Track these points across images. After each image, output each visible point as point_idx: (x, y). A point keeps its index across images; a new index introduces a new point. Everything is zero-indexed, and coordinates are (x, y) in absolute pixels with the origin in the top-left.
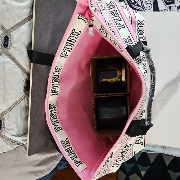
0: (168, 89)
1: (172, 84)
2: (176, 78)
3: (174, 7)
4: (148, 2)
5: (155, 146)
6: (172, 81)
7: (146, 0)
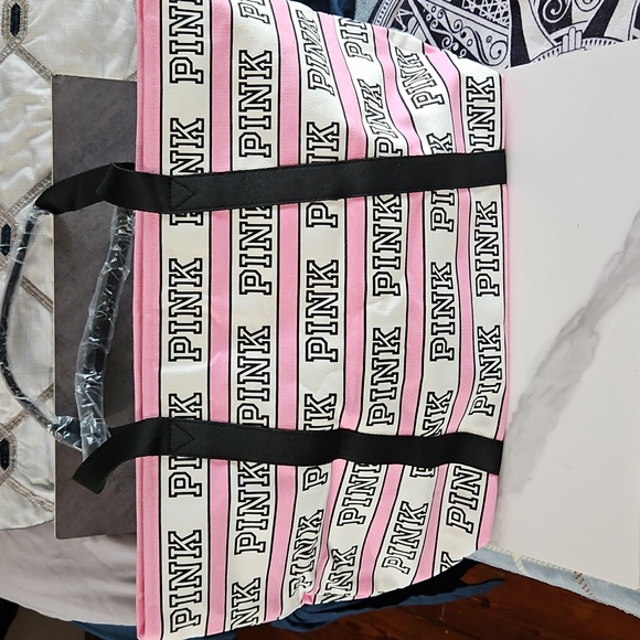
0: (566, 345)
1: (578, 327)
2: (592, 302)
3: (571, 35)
4: (496, 37)
5: (551, 571)
6: (577, 314)
7: (490, 33)
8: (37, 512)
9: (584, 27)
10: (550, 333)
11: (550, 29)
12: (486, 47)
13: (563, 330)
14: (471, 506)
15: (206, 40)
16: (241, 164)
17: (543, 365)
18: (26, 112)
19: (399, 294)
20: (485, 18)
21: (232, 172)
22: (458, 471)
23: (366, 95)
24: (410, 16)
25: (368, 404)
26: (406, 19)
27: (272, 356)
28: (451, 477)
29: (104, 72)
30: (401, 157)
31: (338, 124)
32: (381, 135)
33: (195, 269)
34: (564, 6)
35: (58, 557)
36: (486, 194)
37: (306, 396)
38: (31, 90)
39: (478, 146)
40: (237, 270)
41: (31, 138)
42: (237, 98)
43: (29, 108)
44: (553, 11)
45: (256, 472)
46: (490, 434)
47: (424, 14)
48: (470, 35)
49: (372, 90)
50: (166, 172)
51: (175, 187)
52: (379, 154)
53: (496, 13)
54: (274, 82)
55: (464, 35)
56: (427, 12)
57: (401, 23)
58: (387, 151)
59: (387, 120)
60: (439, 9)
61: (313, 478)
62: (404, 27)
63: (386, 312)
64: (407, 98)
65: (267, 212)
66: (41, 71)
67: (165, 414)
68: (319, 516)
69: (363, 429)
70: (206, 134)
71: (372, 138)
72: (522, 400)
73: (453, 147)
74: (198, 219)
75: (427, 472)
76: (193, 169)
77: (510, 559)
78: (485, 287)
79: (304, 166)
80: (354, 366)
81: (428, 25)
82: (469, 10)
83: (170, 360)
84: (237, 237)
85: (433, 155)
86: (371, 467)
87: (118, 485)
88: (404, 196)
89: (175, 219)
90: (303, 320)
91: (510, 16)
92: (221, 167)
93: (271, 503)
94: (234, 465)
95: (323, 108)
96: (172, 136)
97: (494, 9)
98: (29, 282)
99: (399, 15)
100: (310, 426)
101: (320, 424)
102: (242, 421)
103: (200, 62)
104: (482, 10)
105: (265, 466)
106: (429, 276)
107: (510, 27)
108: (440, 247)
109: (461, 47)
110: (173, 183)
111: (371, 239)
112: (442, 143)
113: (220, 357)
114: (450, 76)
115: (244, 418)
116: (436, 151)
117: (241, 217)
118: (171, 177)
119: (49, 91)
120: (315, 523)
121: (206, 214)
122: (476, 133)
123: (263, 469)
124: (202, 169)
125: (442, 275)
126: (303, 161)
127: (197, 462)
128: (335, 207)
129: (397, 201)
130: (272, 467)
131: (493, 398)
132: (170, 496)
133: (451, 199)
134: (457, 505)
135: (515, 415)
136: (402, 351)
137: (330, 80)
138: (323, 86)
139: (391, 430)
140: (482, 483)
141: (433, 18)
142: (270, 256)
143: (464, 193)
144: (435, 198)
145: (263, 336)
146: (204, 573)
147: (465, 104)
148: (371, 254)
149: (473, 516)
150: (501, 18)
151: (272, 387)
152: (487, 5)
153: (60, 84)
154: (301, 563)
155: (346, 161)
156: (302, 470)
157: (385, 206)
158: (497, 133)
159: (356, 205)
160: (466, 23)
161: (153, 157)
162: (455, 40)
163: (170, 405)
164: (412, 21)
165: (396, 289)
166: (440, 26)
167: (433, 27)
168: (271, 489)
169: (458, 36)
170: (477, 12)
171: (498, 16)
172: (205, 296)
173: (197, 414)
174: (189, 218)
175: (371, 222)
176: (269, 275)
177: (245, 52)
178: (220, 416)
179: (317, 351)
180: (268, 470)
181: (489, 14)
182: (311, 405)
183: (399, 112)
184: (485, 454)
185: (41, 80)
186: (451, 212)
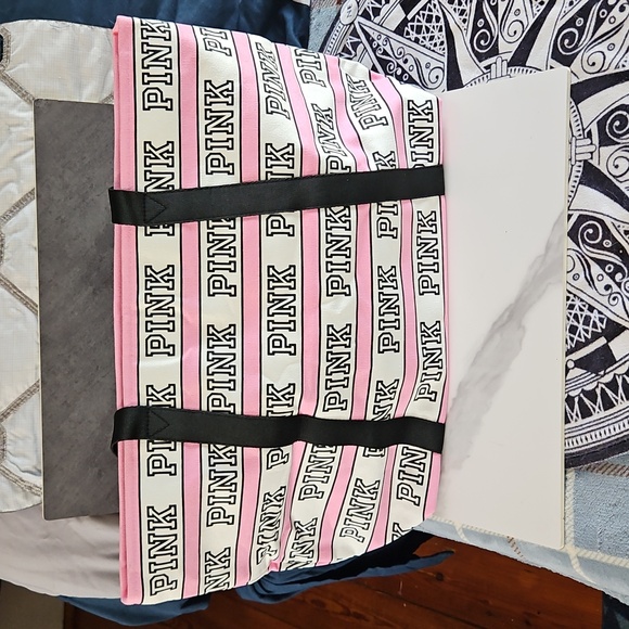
0: (498, 337)
1: (507, 322)
2: (518, 300)
3: (499, 63)
4: (434, 64)
5: (488, 537)
6: (506, 310)
7: (429, 60)
8: (26, 497)
9: (509, 57)
10: (484, 327)
11: (481, 57)
12: (426, 72)
13: (495, 323)
14: (417, 482)
15: (174, 71)
16: (207, 181)
17: (479, 355)
18: (10, 133)
19: (350, 295)
20: (424, 46)
21: (199, 189)
22: (405, 451)
23: (319, 118)
24: (358, 43)
25: (323, 392)
26: (355, 46)
27: (238, 351)
28: (400, 457)
29: (80, 95)
30: (350, 173)
31: (293, 145)
32: (331, 154)
33: (168, 275)
34: (492, 38)
35: (46, 537)
36: (426, 205)
37: (268, 385)
38: (15, 112)
39: (419, 162)
40: (205, 275)
41: (15, 157)
42: (203, 123)
43: (13, 129)
44: (482, 42)
45: (224, 454)
46: (433, 418)
47: (371, 41)
48: (411, 62)
49: (324, 113)
50: (141, 189)
51: (150, 203)
52: (330, 171)
53: (433, 42)
54: (235, 108)
55: (406, 61)
56: (373, 40)
57: (350, 48)
58: (337, 168)
59: (338, 140)
60: (383, 37)
61: (275, 458)
62: (353, 52)
63: (338, 311)
64: (355, 121)
65: (231, 223)
66: (23, 96)
67: (143, 403)
68: (282, 492)
69: (320, 415)
70: (176, 155)
71: (324, 156)
72: (461, 387)
73: (396, 163)
74: (170, 230)
75: (378, 453)
76: (165, 186)
77: (452, 529)
78: (427, 287)
79: (264, 182)
80: (310, 359)
81: (374, 51)
82: (410, 39)
83: (147, 355)
84: (205, 245)
85: (378, 171)
86: (328, 448)
87: (100, 471)
88: (353, 207)
89: (149, 230)
90: (265, 318)
91: (445, 45)
92: (190, 184)
93: (238, 480)
94: (205, 447)
95: (280, 131)
96: (145, 157)
97: (432, 38)
98: (15, 288)
99: (349, 41)
100: (272, 412)
101: (281, 410)
102: (211, 409)
103: (170, 92)
104: (421, 39)
105: (233, 448)
106: (376, 278)
107: (446, 55)
108: (386, 252)
109: (404, 71)
110: (148, 198)
111: (324, 246)
112: (386, 160)
113: (191, 352)
114: (394, 101)
115: (213, 406)
116: (381, 168)
117: (208, 228)
118: (145, 194)
119: (31, 114)
120: (278, 498)
121: (177, 226)
122: (417, 150)
123: (230, 451)
124: (173, 186)
125: (387, 277)
126: (263, 178)
127: (172, 445)
128: (292, 218)
129: (346, 212)
130: (239, 449)
131: (435, 386)
132: (149, 475)
133: (394, 210)
134: (405, 481)
135: (454, 399)
136: (353, 345)
137: (286, 105)
138: (280, 111)
139: (345, 415)
140: (427, 461)
141: (379, 45)
142: (235, 262)
143: (406, 204)
144: (381, 209)
145: (229, 333)
146: (179, 543)
147: (407, 124)
148: (324, 260)
149: (419, 491)
150: (438, 47)
151: (238, 378)
152: (426, 35)
153: (42, 108)
154: (266, 534)
155: (301, 178)
156: (265, 451)
157: (336, 217)
158: (435, 150)
159: (310, 216)
160: (408, 50)
161: (129, 176)
162: (399, 66)
163: (148, 395)
164: (360, 47)
165: (347, 290)
166: (385, 53)
167: (379, 53)
168: (238, 468)
169: (401, 62)
170: (417, 41)
171: (435, 45)
172: (177, 299)
173: (172, 403)
174: (161, 229)
175: (324, 231)
176: (234, 279)
177: (210, 82)
178: (191, 405)
179: (278, 346)
180: (235, 452)
181: (427, 43)
182: (273, 394)
183: (348, 133)
184: (429, 435)
185: (24, 104)
186: (395, 221)
